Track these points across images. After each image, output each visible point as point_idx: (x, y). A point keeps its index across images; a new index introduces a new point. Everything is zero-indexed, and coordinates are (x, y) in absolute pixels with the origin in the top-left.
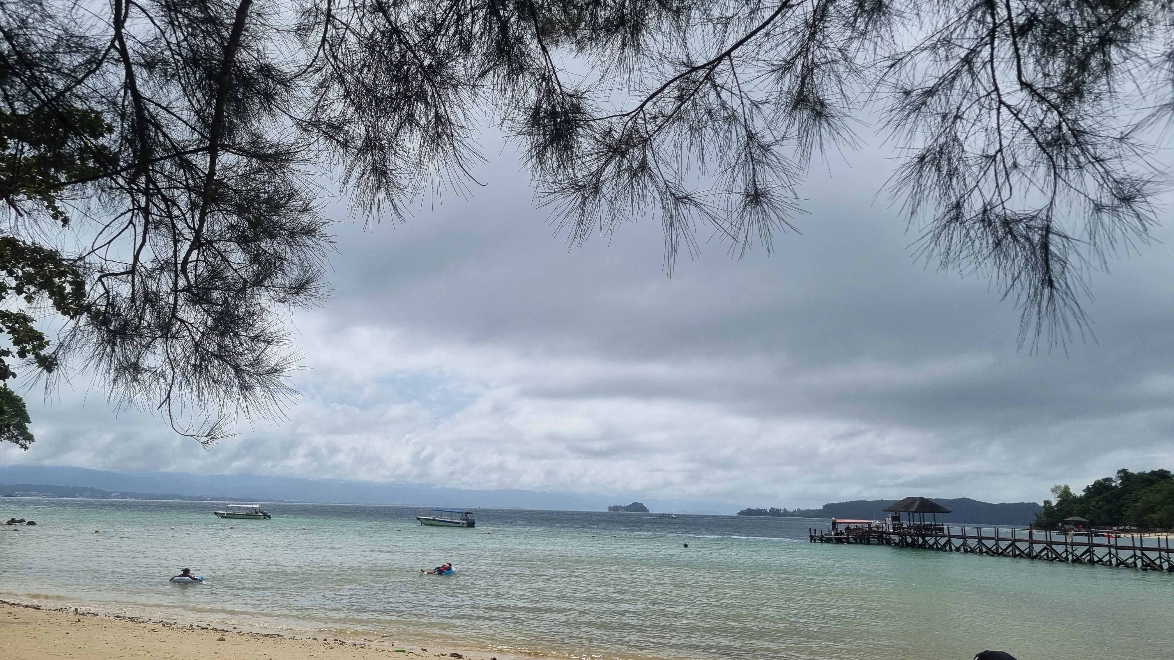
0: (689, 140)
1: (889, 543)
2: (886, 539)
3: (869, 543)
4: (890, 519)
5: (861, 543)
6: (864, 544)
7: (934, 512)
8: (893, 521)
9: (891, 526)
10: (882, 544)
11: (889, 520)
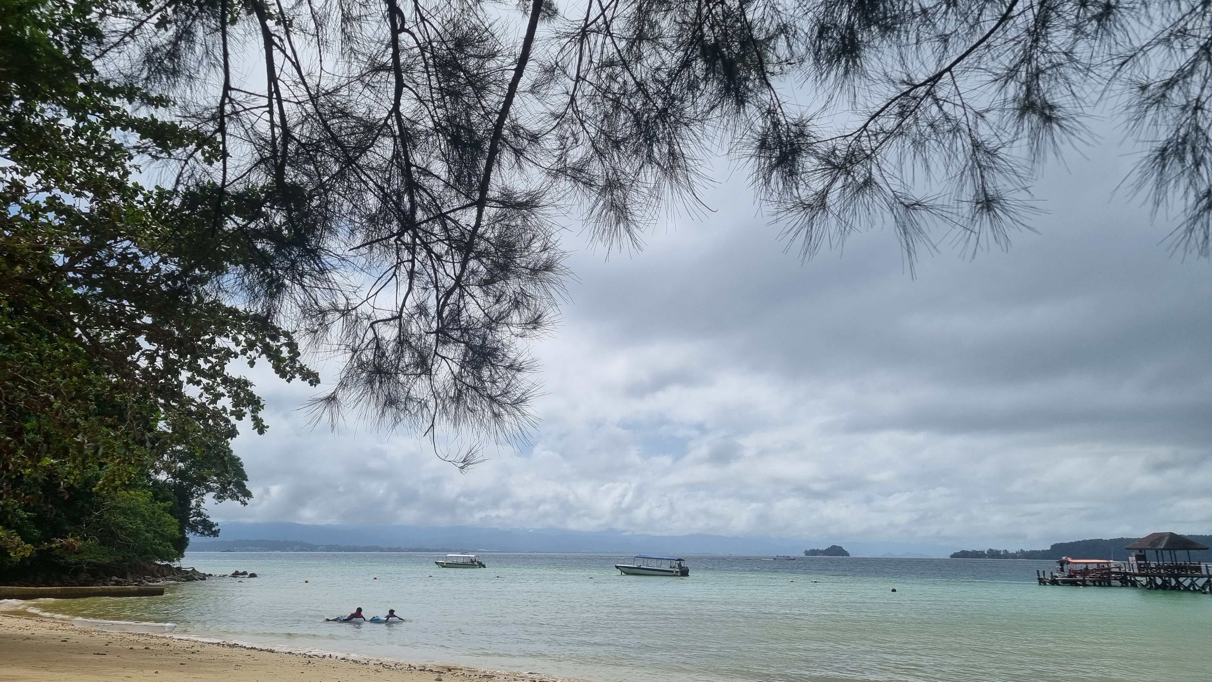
0: (912, 153)
1: (1134, 585)
2: (1130, 581)
3: (1110, 585)
4: (1134, 558)
5: (1100, 585)
6: (1105, 586)
7: (1188, 549)
8: (1137, 560)
9: (1135, 566)
10: (1127, 586)
11: (1132, 559)
